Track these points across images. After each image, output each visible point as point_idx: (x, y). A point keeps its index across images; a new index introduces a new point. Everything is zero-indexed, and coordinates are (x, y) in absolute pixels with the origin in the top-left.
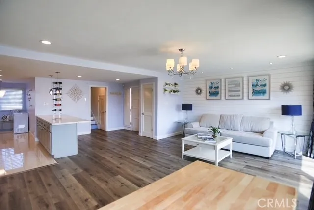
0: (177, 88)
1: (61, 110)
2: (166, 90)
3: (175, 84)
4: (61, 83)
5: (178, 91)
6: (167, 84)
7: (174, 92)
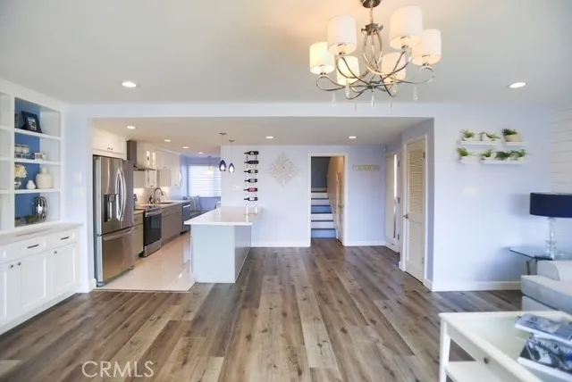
0: (513, 144)
1: (256, 199)
2: (463, 154)
3: (507, 133)
4: (256, 153)
5: (521, 155)
6: (469, 136)
7: (502, 156)
